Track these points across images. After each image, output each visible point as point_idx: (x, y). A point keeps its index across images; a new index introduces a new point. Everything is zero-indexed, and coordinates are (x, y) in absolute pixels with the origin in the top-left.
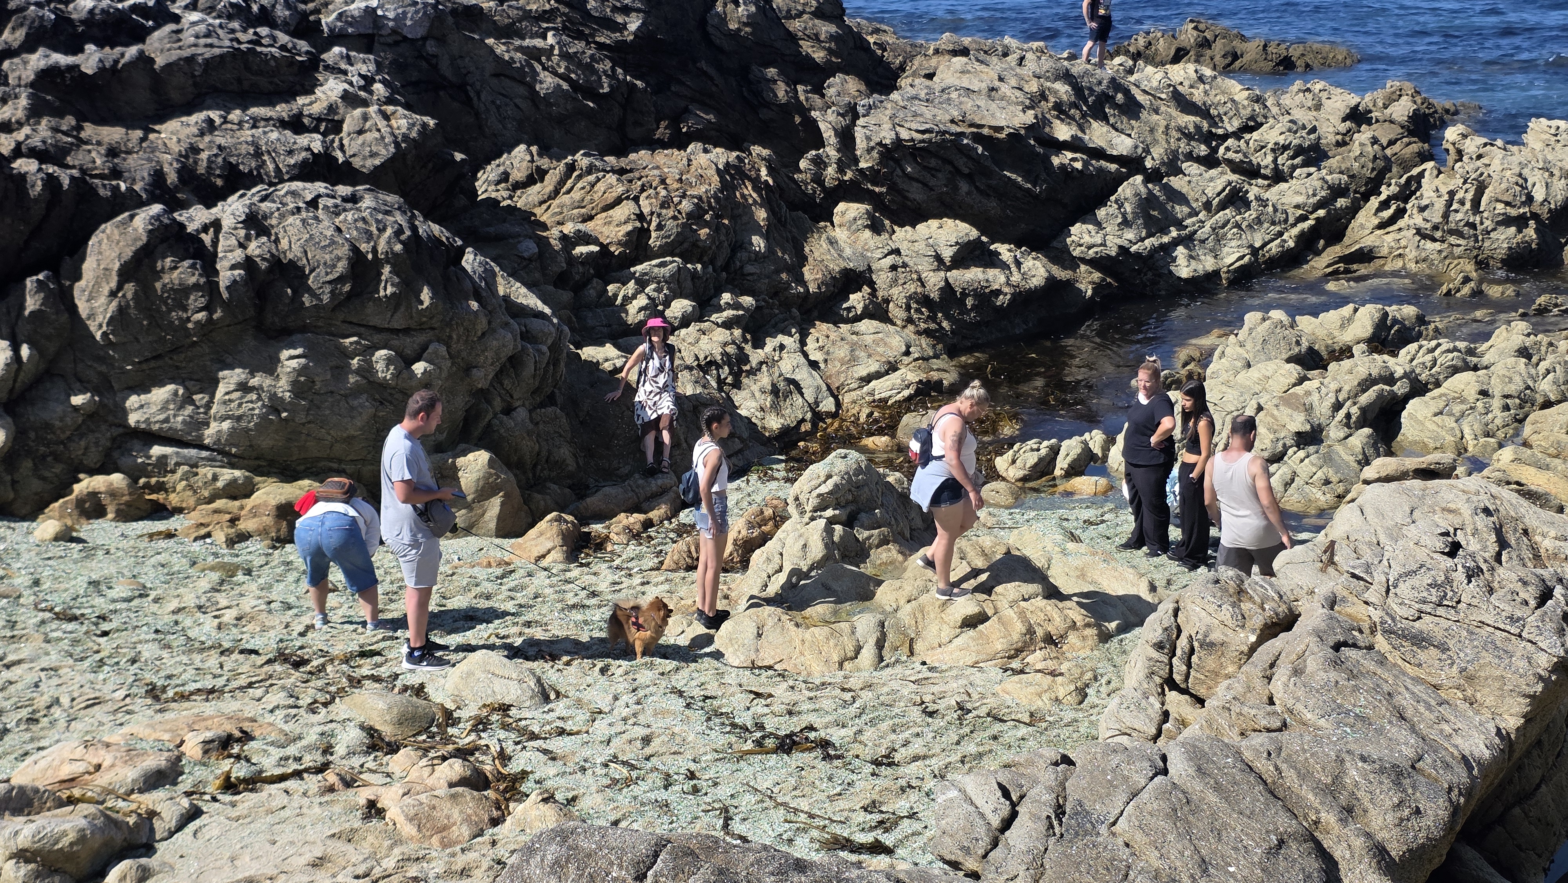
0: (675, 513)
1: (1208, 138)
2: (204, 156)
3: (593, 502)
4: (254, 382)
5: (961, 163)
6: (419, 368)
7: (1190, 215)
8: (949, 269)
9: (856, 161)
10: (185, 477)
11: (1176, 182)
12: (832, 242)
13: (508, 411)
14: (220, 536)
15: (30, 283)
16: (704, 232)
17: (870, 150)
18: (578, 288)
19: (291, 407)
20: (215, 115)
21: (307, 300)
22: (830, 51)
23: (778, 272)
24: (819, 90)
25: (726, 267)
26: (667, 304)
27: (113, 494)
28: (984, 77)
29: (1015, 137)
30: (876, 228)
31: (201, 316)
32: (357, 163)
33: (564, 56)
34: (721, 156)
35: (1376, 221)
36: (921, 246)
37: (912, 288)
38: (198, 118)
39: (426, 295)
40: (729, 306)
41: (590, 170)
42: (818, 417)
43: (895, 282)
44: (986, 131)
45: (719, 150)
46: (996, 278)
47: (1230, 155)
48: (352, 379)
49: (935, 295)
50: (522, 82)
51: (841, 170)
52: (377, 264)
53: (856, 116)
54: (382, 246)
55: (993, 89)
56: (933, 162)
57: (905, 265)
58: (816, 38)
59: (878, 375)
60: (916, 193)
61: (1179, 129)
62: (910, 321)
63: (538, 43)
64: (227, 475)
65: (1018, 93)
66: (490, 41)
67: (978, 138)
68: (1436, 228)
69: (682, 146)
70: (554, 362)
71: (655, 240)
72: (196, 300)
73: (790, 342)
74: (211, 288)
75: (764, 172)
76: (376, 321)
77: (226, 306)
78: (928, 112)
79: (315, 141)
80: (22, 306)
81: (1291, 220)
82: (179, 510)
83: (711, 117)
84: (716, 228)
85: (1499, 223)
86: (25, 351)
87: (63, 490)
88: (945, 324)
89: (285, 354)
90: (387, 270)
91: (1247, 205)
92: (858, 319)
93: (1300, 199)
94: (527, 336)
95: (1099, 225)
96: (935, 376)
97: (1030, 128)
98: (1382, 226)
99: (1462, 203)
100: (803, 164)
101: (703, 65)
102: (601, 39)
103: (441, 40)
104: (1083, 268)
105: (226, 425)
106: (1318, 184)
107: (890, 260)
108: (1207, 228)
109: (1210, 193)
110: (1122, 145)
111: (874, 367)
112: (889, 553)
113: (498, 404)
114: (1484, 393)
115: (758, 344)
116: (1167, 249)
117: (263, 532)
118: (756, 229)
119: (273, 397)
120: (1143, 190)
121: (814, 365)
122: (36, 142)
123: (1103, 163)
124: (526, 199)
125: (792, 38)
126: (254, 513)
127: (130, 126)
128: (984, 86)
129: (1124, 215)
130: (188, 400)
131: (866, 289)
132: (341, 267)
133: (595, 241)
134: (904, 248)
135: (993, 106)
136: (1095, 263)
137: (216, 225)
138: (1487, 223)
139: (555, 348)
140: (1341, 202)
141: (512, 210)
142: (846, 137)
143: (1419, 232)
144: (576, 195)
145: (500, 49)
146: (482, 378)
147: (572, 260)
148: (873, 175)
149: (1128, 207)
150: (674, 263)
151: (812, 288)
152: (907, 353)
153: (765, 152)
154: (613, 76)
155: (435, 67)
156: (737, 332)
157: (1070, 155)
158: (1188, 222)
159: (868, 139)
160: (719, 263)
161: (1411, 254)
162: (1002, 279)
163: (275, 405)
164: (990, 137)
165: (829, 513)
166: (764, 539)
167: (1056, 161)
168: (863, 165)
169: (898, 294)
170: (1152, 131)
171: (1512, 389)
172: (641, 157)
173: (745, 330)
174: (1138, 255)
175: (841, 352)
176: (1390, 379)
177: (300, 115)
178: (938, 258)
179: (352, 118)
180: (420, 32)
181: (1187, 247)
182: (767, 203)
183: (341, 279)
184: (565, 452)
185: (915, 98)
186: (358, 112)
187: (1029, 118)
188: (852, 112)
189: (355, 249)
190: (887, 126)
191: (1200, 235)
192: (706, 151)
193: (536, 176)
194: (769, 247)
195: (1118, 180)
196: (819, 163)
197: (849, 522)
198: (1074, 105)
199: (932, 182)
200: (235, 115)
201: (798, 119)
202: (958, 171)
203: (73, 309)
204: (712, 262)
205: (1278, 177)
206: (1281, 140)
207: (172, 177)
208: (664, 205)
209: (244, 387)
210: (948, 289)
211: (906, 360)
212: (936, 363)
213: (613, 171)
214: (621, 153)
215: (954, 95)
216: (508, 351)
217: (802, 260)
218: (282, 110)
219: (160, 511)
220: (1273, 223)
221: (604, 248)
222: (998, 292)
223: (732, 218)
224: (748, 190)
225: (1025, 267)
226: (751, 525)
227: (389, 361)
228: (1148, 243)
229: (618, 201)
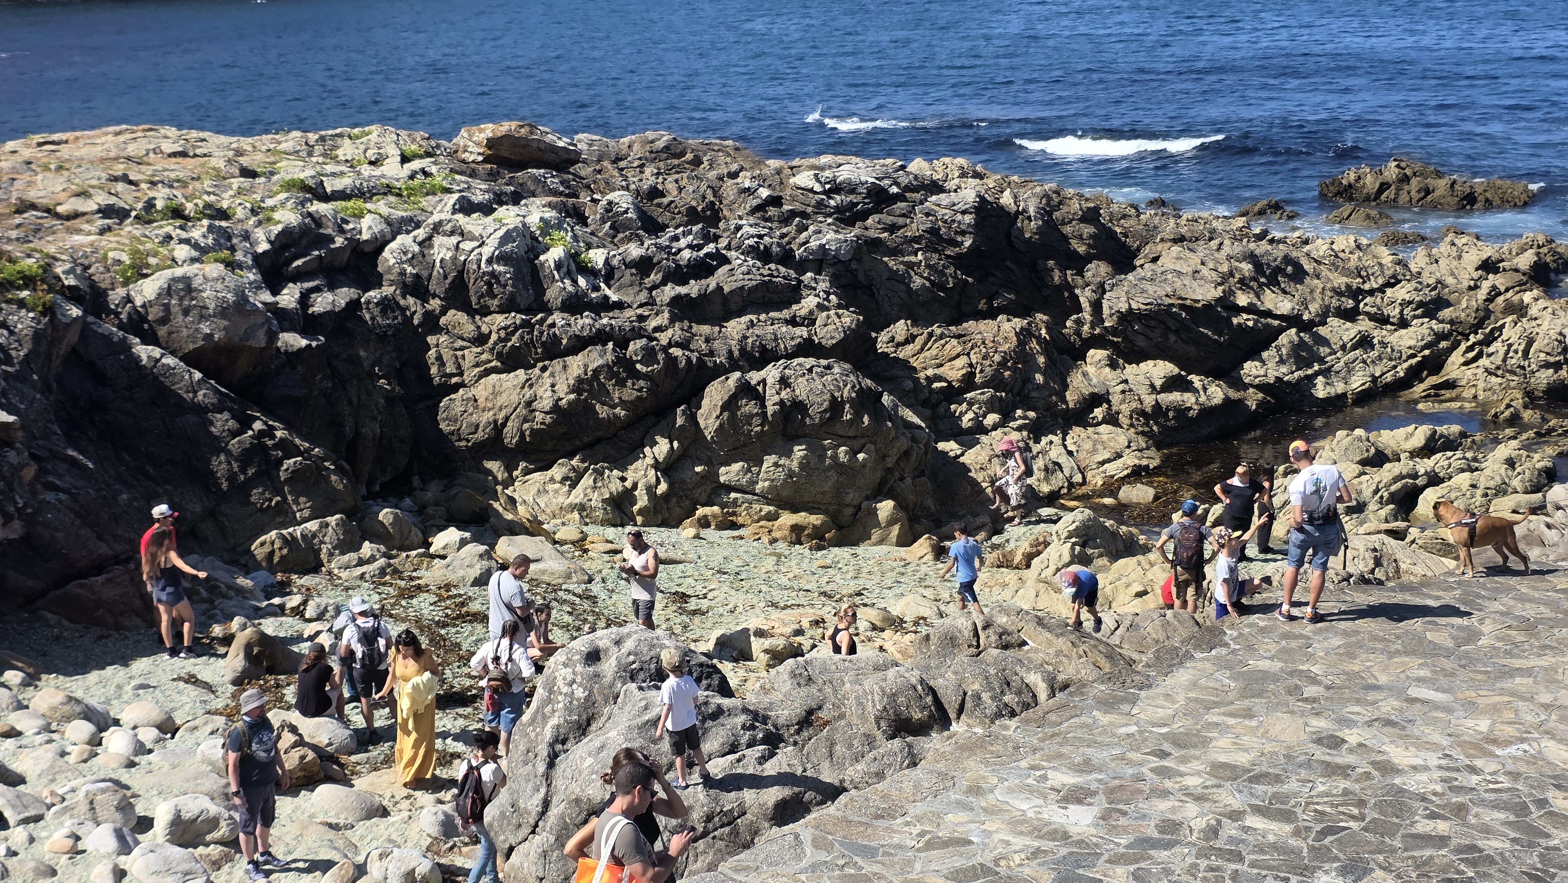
0: (990, 538)
1: (1357, 294)
2: (750, 340)
3: (945, 529)
4: (781, 462)
5: (1171, 323)
6: (861, 456)
7: (1330, 354)
8: (1159, 393)
9: (1103, 321)
10: (746, 509)
11: (1322, 331)
12: (1085, 375)
13: (902, 479)
14: (765, 539)
15: (679, 411)
16: (1007, 374)
17: (1111, 315)
18: (935, 407)
19: (798, 475)
20: (753, 317)
21: (807, 420)
22: (1089, 246)
23: (1050, 396)
24: (1080, 273)
25: (1019, 393)
26: (984, 416)
27: (714, 516)
28: (1191, 262)
29: (1208, 307)
30: (1113, 365)
31: (758, 429)
32: (824, 342)
33: (928, 266)
34: (1018, 323)
35: (1462, 360)
36: (1141, 378)
37: (1134, 405)
38: (745, 319)
39: (866, 419)
40: (1020, 418)
41: (941, 337)
42: (1071, 485)
43: (1123, 401)
44: (1188, 302)
45: (1017, 320)
46: (1189, 399)
47: (1368, 309)
48: (828, 461)
49: (1149, 410)
50: (903, 283)
51: (1093, 327)
52: (843, 403)
53: (1104, 292)
54: (846, 394)
55: (1196, 272)
56: (1152, 323)
57: (1131, 390)
58: (1080, 237)
59: (1109, 461)
60: (1141, 342)
61: (1333, 290)
62: (1132, 425)
63: (912, 259)
64: (767, 509)
65: (1214, 274)
66: (886, 259)
67: (1183, 307)
68: (1498, 368)
69: (994, 317)
70: (926, 453)
71: (978, 379)
72: (756, 421)
73: (1056, 439)
74: (764, 414)
75: (1043, 331)
76: (840, 432)
77: (770, 423)
78: (1150, 289)
79: (802, 332)
80: (675, 423)
81: (1404, 357)
82: (743, 526)
83: (1012, 296)
84: (1014, 370)
85: (1541, 367)
86: (676, 444)
87: (691, 513)
88: (1155, 428)
89: (796, 448)
90: (847, 406)
91: (1372, 347)
92: (1099, 424)
93: (1412, 343)
94: (914, 439)
95: (1263, 362)
96: (1144, 462)
97: (1219, 300)
98: (1466, 364)
99: (1516, 352)
100: (1069, 323)
101: (1008, 263)
102: (948, 253)
103: (859, 261)
104: (1251, 390)
105: (767, 484)
106: (1427, 332)
107: (1121, 387)
108: (1342, 363)
109: (1346, 339)
110: (1284, 306)
111: (1107, 456)
112: (1104, 561)
113: (897, 475)
114: (1474, 486)
115: (1037, 441)
116: (1311, 379)
117: (784, 539)
118: (1038, 369)
119: (790, 470)
120: (1296, 339)
121: (1070, 453)
122: (677, 338)
123: (1269, 320)
124: (905, 353)
125: (1065, 238)
126: (780, 529)
127: (713, 325)
128: (1190, 269)
129: (1281, 356)
130: (749, 470)
131: (1105, 405)
132: (826, 405)
133: (946, 380)
134: (1131, 379)
135: (1195, 284)
136: (1260, 387)
137: (764, 381)
138: (1534, 367)
139: (927, 445)
140: (1444, 344)
141: (897, 359)
142: (1097, 306)
143: (1487, 370)
144: (934, 352)
145: (891, 264)
146: (890, 462)
147: (932, 391)
148: (1113, 331)
149: (1284, 351)
150: (989, 392)
151: (1071, 405)
152: (1129, 447)
153: (1045, 318)
154: (955, 277)
155: (855, 276)
156: (1025, 433)
157: (1245, 316)
158: (1328, 359)
159: (1111, 308)
160: (1016, 390)
161: (1481, 385)
162: (1193, 400)
163: (791, 474)
164: (1191, 307)
165: (1073, 540)
166: (1039, 553)
167: (1235, 321)
168: (1107, 324)
169: (1125, 409)
170: (1312, 292)
171: (1492, 484)
172: (970, 325)
173: (1030, 432)
174: (1289, 382)
175: (1088, 446)
176: (1415, 476)
177: (795, 316)
178: (1152, 386)
179: (821, 317)
180: (849, 257)
181: (1325, 377)
182: (1046, 352)
183: (825, 411)
184: (930, 502)
185: (1143, 279)
186: (825, 314)
187: (1219, 292)
188: (1101, 289)
189: (833, 396)
190: (1124, 299)
191: (1336, 367)
192: (1009, 320)
193: (910, 339)
194: (1045, 381)
195: (1280, 331)
196: (1079, 323)
197: (1083, 545)
198: (1254, 279)
199: (1152, 335)
200: (763, 317)
201: (1066, 294)
202: (1169, 328)
203: (697, 424)
204: (1011, 391)
205: (1403, 324)
206: (1407, 297)
207: (736, 353)
208: (985, 358)
209: (776, 465)
210: (1157, 406)
211: (1127, 451)
212: (1147, 453)
213: (954, 337)
214: (958, 322)
215: (1169, 276)
216: (905, 448)
217: (1066, 387)
218: (786, 314)
219: (734, 526)
220: (1391, 359)
221: (949, 383)
222: (1190, 409)
223: (1024, 363)
224: (1034, 344)
225: (1209, 392)
226: (1032, 546)
227: (846, 453)
228: (1296, 375)
229: (958, 356)
